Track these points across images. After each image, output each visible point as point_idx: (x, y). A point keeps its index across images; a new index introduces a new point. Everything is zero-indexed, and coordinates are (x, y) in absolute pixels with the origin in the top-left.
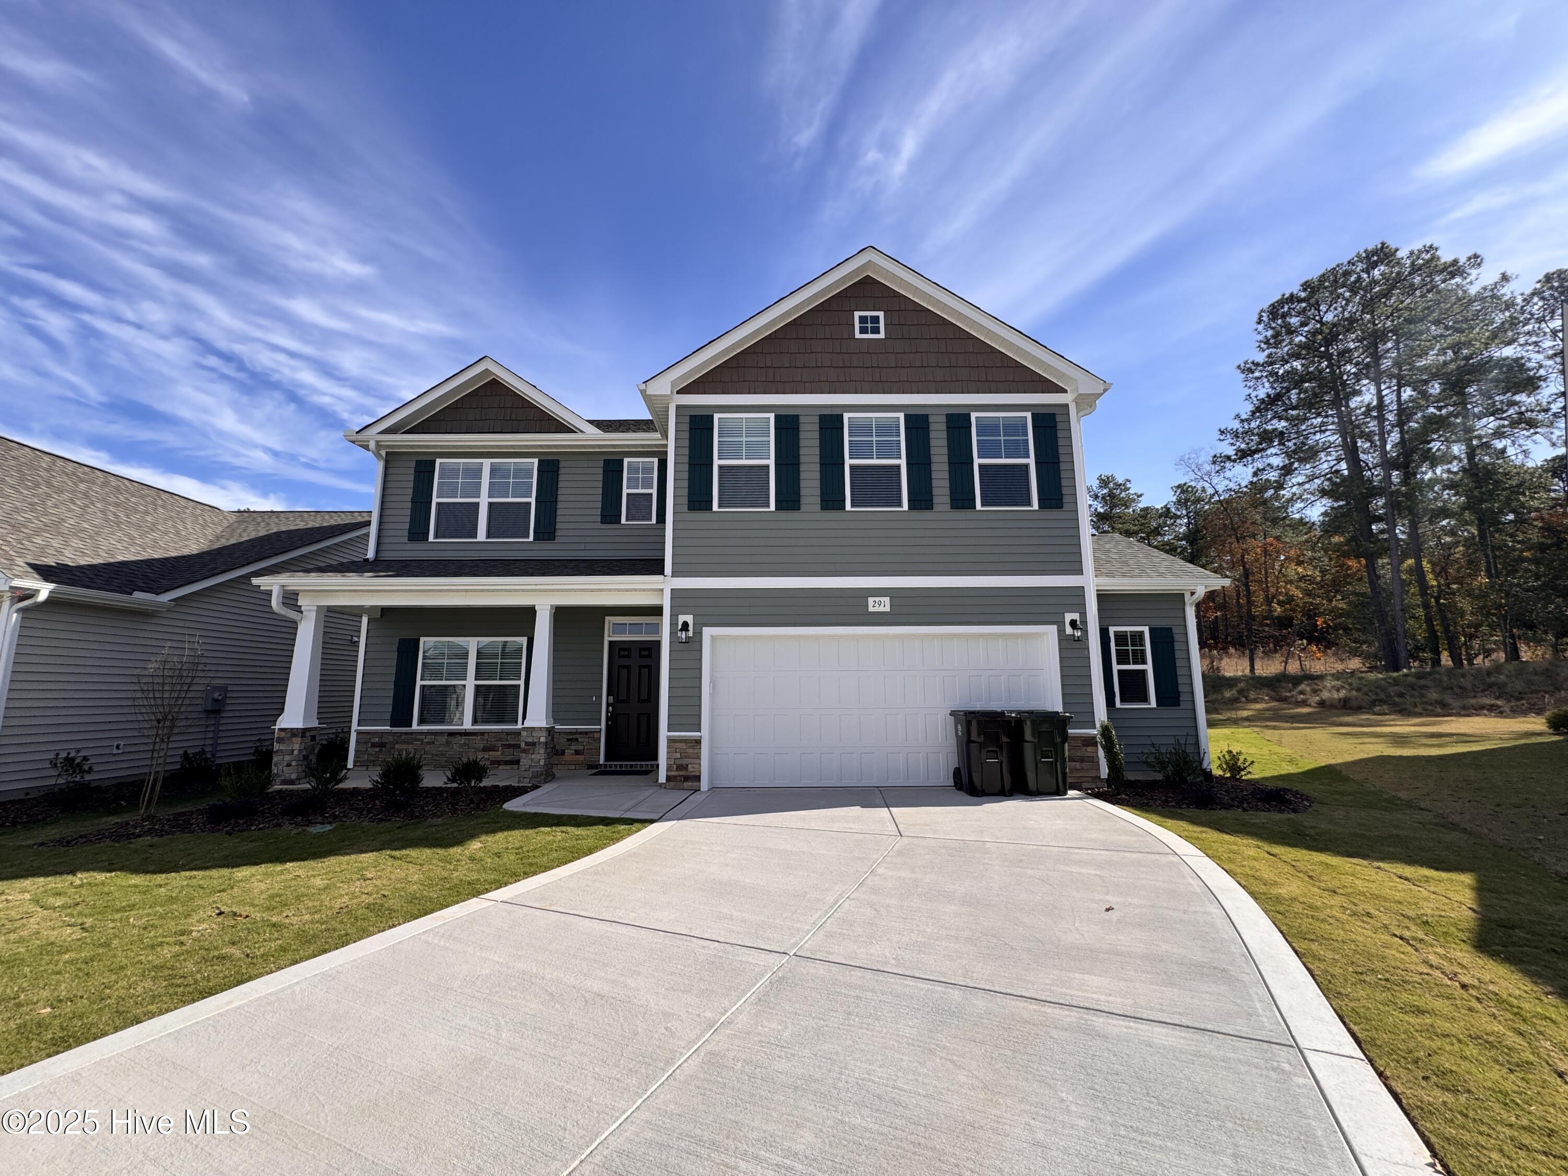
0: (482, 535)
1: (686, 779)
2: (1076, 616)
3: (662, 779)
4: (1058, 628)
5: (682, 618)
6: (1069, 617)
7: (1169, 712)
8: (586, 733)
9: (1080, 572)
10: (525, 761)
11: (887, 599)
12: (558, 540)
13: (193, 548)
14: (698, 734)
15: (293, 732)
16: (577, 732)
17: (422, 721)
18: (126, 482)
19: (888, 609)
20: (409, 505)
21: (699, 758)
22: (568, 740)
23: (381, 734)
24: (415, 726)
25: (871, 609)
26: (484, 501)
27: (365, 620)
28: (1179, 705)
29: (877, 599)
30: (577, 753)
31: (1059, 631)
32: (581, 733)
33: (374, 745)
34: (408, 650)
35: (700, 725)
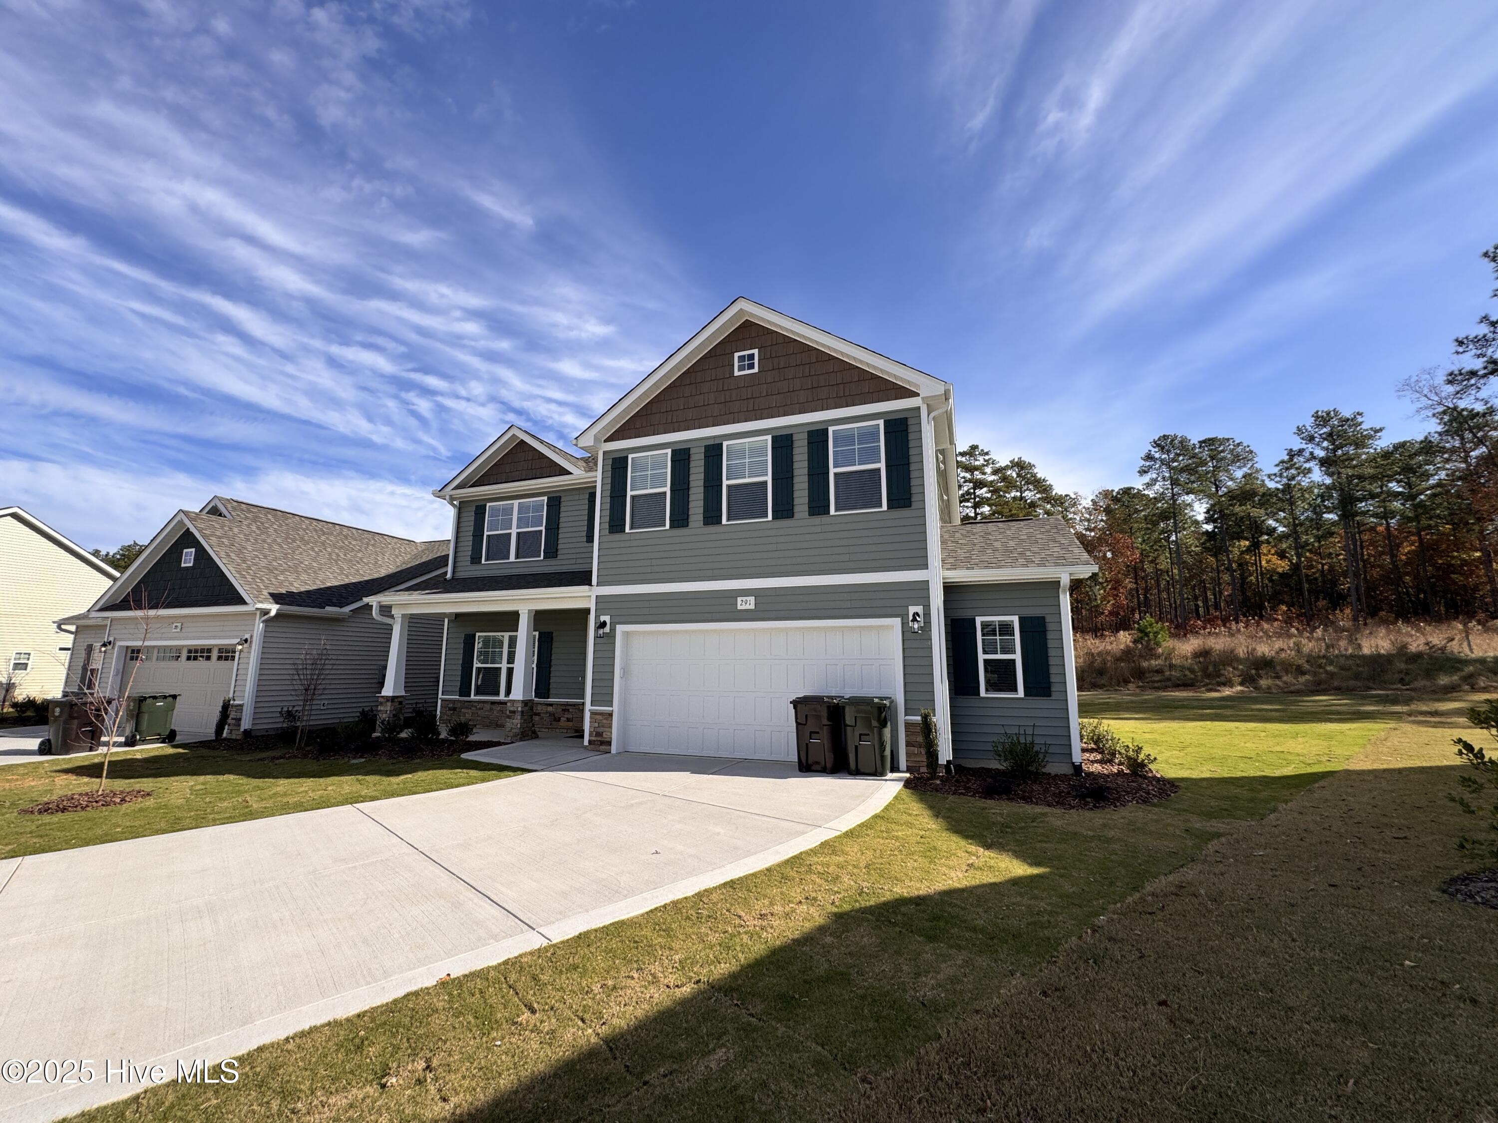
0: (512, 558)
1: (602, 743)
2: (919, 609)
3: (586, 743)
4: (902, 620)
5: (603, 618)
6: (912, 610)
7: (1039, 703)
8: (573, 705)
9: (925, 566)
10: (509, 724)
11: (752, 599)
12: (559, 557)
13: (383, 572)
14: (610, 709)
15: (387, 699)
16: (568, 704)
17: (477, 694)
18: (354, 531)
19: (752, 607)
20: (471, 538)
21: (611, 727)
22: (563, 710)
23: (454, 701)
24: (472, 697)
25: (739, 607)
26: (514, 531)
27: (446, 620)
28: (1050, 696)
29: (744, 599)
30: (568, 720)
31: (903, 624)
32: (571, 705)
33: (450, 709)
34: (469, 642)
35: (612, 701)
